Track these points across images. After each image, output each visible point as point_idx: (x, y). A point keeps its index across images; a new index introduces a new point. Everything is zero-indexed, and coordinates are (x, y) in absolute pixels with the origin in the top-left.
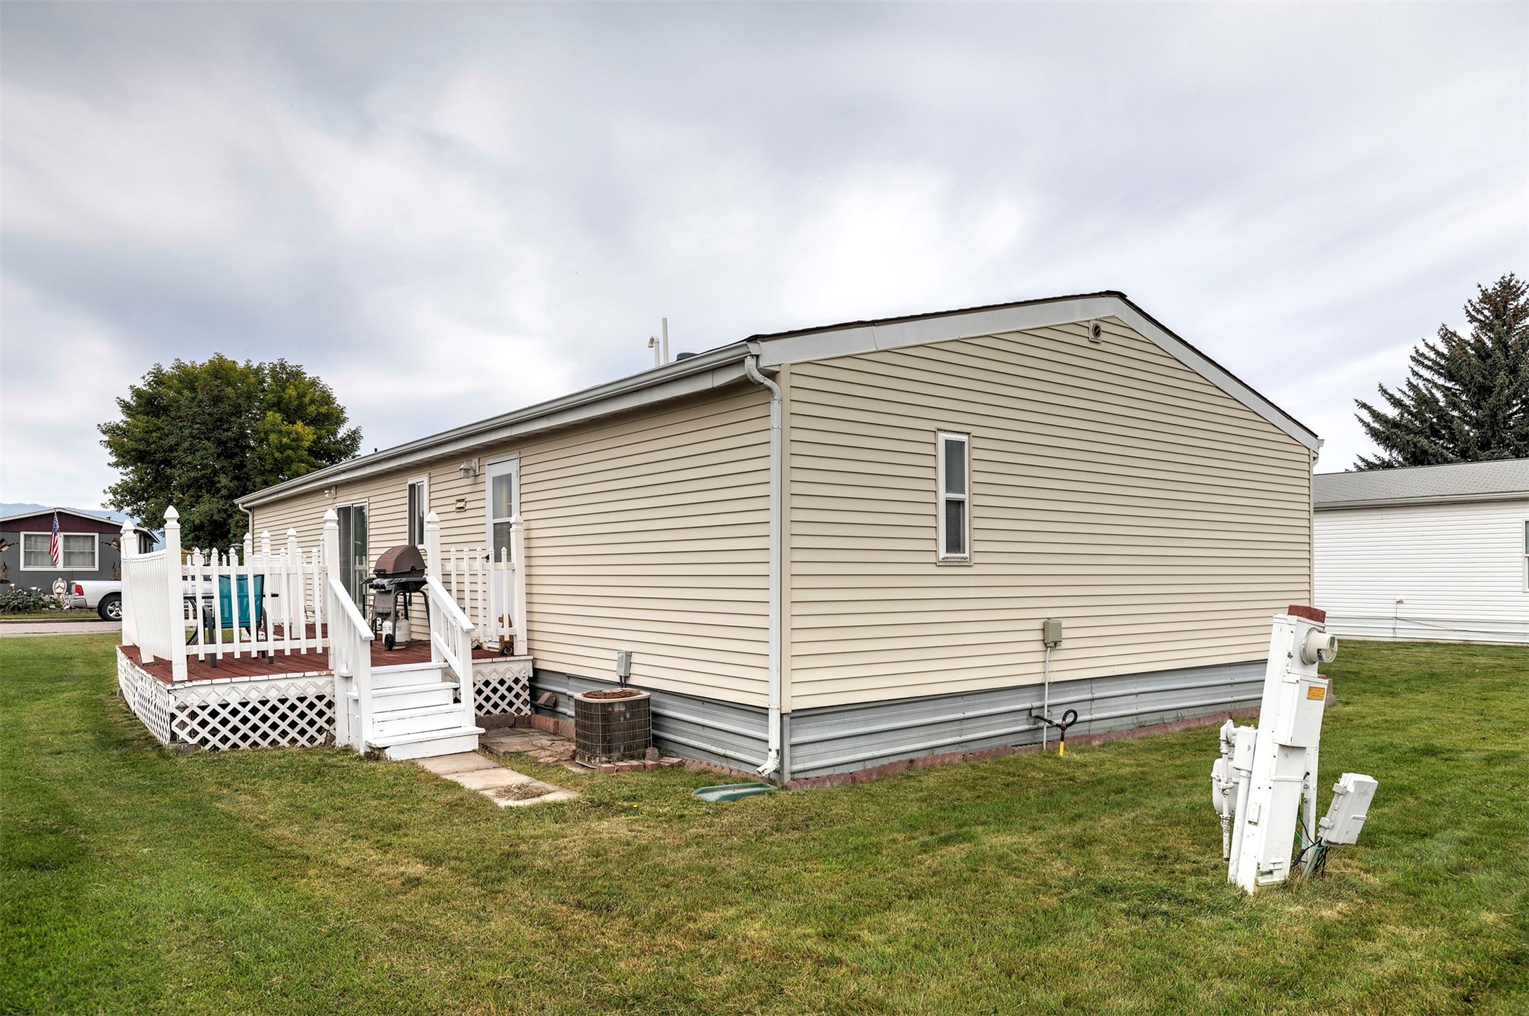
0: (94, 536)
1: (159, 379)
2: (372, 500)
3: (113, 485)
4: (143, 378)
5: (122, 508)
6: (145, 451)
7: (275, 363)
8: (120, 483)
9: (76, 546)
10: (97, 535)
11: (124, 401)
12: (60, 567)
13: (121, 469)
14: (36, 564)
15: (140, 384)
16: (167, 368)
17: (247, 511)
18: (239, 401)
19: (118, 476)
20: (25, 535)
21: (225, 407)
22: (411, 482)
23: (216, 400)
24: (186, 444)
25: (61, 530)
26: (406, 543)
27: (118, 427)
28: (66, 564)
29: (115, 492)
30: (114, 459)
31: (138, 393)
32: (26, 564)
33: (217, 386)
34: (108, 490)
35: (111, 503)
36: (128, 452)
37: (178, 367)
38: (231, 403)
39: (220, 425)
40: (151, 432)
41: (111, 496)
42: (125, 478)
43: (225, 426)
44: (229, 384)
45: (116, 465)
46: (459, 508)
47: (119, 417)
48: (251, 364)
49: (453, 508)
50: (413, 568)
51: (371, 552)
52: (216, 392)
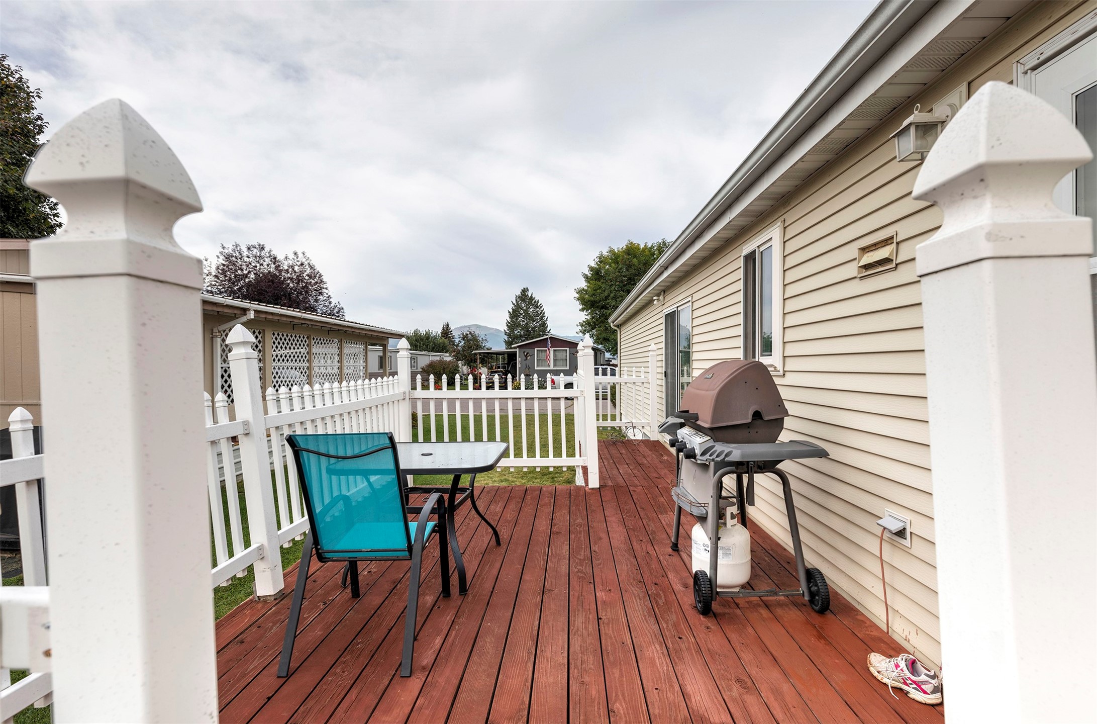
0: (567, 350)
1: (602, 260)
2: (696, 297)
3: (582, 322)
4: (594, 260)
5: (585, 334)
6: (594, 301)
7: (660, 242)
8: (585, 320)
9: (560, 355)
10: (568, 349)
11: (584, 274)
12: (552, 368)
13: (585, 312)
14: (542, 366)
15: (593, 264)
16: (605, 253)
17: (616, 328)
18: (640, 266)
19: (584, 316)
20: (537, 350)
21: (632, 271)
22: (747, 249)
23: (629, 266)
24: (612, 295)
25: (552, 347)
26: (739, 354)
27: (583, 289)
28: (555, 366)
29: (582, 325)
30: (581, 307)
31: (591, 269)
32: (537, 366)
33: (628, 259)
34: (579, 324)
35: (581, 331)
36: (587, 302)
37: (610, 251)
38: (636, 268)
39: (630, 282)
40: (597, 290)
41: (580, 328)
42: (587, 317)
43: (632, 283)
44: (635, 257)
45: (582, 310)
46: (867, 267)
47: (583, 284)
48: (647, 245)
49: (852, 270)
50: (757, 415)
51: (695, 365)
52: (628, 262)
